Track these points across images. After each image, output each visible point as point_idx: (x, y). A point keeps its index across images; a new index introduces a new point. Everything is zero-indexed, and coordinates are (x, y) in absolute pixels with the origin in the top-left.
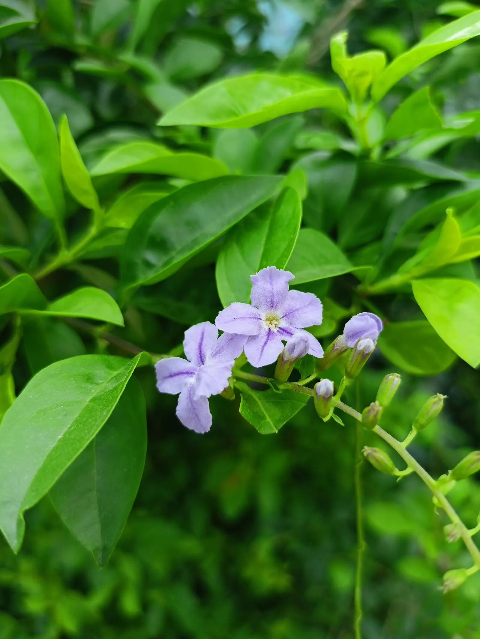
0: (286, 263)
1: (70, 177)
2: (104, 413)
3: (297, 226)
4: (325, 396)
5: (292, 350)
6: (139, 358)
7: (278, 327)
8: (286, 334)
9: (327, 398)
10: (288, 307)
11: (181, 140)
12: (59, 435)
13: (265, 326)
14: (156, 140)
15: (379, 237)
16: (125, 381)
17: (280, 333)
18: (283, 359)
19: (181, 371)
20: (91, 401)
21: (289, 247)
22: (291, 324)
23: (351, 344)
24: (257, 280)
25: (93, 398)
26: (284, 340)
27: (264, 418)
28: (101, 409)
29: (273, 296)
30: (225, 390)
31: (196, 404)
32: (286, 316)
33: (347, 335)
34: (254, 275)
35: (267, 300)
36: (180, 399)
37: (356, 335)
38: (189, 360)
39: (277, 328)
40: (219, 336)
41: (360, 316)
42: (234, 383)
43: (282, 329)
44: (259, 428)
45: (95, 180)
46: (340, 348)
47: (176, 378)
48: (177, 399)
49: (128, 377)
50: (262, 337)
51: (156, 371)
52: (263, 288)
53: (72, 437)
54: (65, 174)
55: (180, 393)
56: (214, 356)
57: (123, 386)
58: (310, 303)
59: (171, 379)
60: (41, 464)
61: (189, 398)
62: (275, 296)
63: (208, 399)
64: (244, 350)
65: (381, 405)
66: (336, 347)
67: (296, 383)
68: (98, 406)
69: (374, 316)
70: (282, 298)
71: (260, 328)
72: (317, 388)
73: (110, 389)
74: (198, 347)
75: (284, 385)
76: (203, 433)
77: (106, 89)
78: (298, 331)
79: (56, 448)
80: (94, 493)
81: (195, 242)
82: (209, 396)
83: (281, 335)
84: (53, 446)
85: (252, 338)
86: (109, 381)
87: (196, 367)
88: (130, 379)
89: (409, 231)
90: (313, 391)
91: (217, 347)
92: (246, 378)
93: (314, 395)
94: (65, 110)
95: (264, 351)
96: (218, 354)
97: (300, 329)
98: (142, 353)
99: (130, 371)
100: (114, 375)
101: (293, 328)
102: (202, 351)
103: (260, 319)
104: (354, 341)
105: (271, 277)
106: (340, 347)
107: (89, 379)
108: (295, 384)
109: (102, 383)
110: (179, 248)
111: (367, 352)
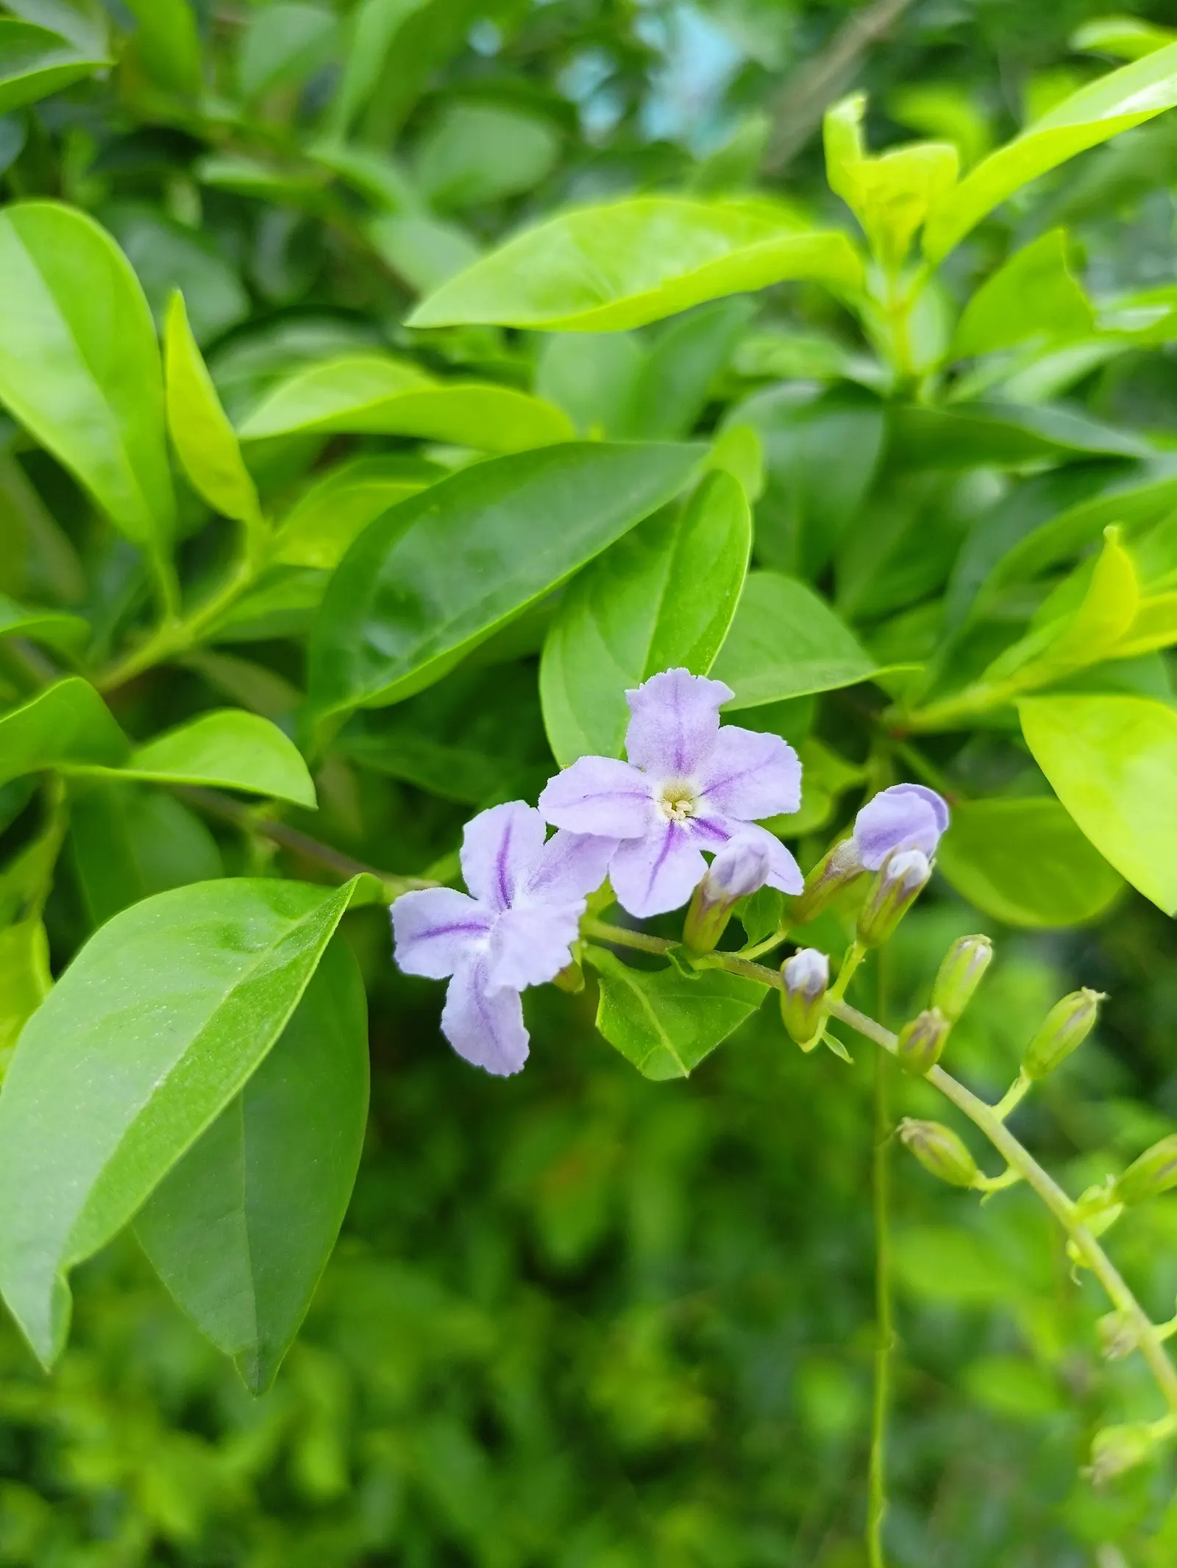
0: (714, 660)
1: (190, 442)
2: (267, 1027)
3: (739, 567)
4: (807, 992)
5: (727, 876)
6: (352, 890)
7: (692, 817)
8: (712, 835)
9: (811, 996)
10: (718, 767)
11: (458, 354)
12: (156, 1079)
13: (661, 815)
14: (397, 352)
15: (938, 591)
16: (318, 946)
17: (698, 831)
18: (704, 898)
19: (455, 921)
20: (233, 995)
21: (721, 619)
22: (724, 809)
23: (871, 861)
24: (641, 703)
25: (239, 985)
26: (706, 850)
27: (655, 1040)
28: (258, 1015)
29: (680, 742)
30: (563, 971)
31: (491, 1004)
32: (712, 790)
33: (862, 838)
34: (636, 690)
35: (667, 750)
36: (451, 992)
37: (883, 839)
38: (473, 895)
39: (690, 820)
40: (549, 837)
41: (893, 792)
42: (583, 950)
43: (703, 823)
44: (644, 1067)
45: (248, 448)
46: (844, 870)
47: (442, 940)
48: (444, 992)
49: (325, 936)
50: (654, 843)
51: (393, 921)
52: (657, 720)
53: (187, 1084)
54: (176, 434)
55: (451, 977)
56: (535, 886)
57: (313, 960)
58: (772, 760)
59: (430, 942)
60: (112, 1151)
61: (473, 990)
62: (687, 742)
63: (521, 994)
64: (608, 876)
65: (946, 1015)
66: (835, 868)
67: (735, 954)
68: (251, 1008)
69: (929, 793)
70: (702, 746)
71: (648, 820)
72: (788, 972)
73: (281, 965)
74: (495, 864)
75: (707, 959)
76: (507, 1075)
77: (277, 228)
78: (744, 826)
79: (149, 1112)
80: (240, 1218)
81: (490, 605)
82: (521, 987)
83: (700, 838)
84: (142, 1105)
85: (630, 844)
86: (279, 945)
87: (492, 912)
88: (329, 943)
89: (1009, 578)
90: (777, 975)
91: (543, 865)
92: (612, 940)
93: (779, 986)
94: (178, 277)
95: (658, 878)
96: (544, 881)
97: (746, 822)
98: (358, 877)
99: (331, 923)
100: (289, 931)
101: (728, 821)
102: (507, 873)
103: (648, 797)
104: (879, 855)
105: (677, 696)
106: (843, 867)
107: (231, 938)
108: (732, 958)
109: (262, 949)
110: (450, 617)
111: (912, 884)
